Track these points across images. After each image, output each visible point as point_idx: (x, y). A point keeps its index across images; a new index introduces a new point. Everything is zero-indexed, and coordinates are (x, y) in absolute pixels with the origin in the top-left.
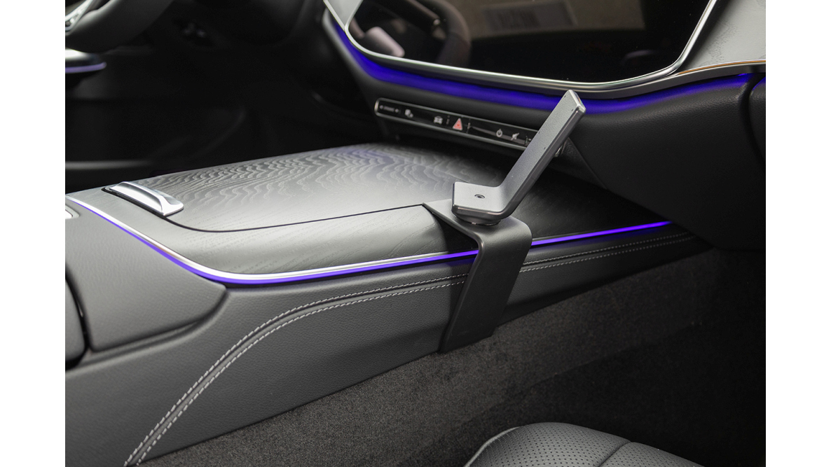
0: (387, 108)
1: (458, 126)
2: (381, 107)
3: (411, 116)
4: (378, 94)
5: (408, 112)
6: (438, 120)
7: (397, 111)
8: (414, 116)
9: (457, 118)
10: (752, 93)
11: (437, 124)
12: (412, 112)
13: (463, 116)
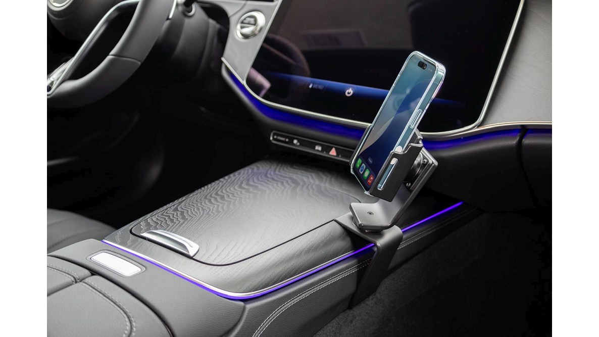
0: (279, 138)
1: (333, 152)
2: (275, 137)
3: (298, 144)
4: (271, 128)
5: (295, 141)
6: (318, 148)
7: (287, 140)
8: (300, 145)
9: (332, 148)
10: (523, 140)
11: (318, 151)
12: (298, 141)
13: (336, 146)
